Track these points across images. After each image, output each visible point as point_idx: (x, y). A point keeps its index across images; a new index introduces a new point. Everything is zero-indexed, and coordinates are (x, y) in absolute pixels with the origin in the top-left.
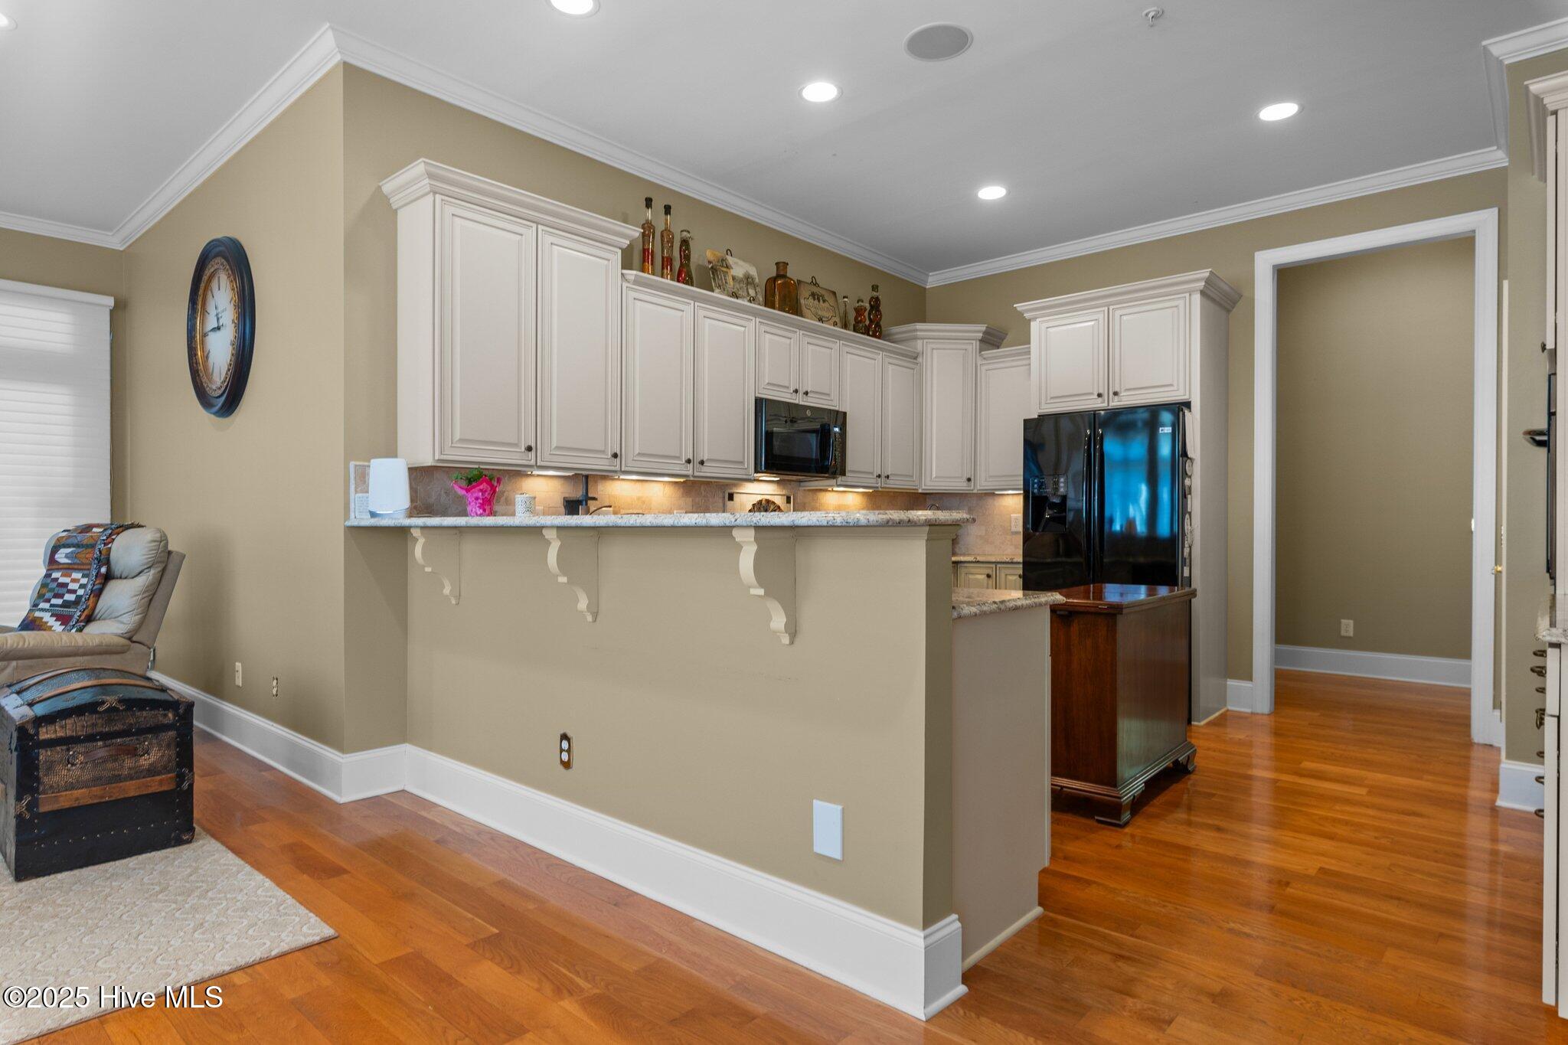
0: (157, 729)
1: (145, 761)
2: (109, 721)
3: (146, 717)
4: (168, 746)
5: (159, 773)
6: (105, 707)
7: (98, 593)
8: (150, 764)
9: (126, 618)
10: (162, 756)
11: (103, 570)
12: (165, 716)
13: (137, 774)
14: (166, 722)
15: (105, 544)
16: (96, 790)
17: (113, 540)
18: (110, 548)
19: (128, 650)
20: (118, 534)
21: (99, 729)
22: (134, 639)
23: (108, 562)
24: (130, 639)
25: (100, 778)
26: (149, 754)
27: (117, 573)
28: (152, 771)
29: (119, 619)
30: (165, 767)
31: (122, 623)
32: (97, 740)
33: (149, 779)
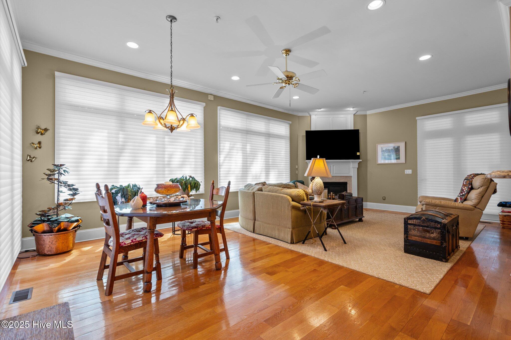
0: (436, 228)
1: (432, 235)
2: (423, 223)
3: (432, 224)
4: (438, 233)
5: (436, 240)
6: (422, 219)
7: (468, 193)
8: (434, 237)
9: (473, 201)
10: (437, 236)
11: (470, 187)
12: (437, 225)
13: (430, 238)
14: (438, 227)
15: (471, 179)
16: (420, 239)
17: (473, 178)
18: (472, 180)
19: (474, 210)
20: (475, 176)
21: (421, 224)
22: (477, 207)
23: (471, 184)
24: (475, 207)
25: (421, 236)
26: (433, 234)
27: (474, 188)
28: (434, 239)
29: (472, 201)
30: (438, 239)
31: (472, 202)
32: (421, 227)
33: (433, 240)
